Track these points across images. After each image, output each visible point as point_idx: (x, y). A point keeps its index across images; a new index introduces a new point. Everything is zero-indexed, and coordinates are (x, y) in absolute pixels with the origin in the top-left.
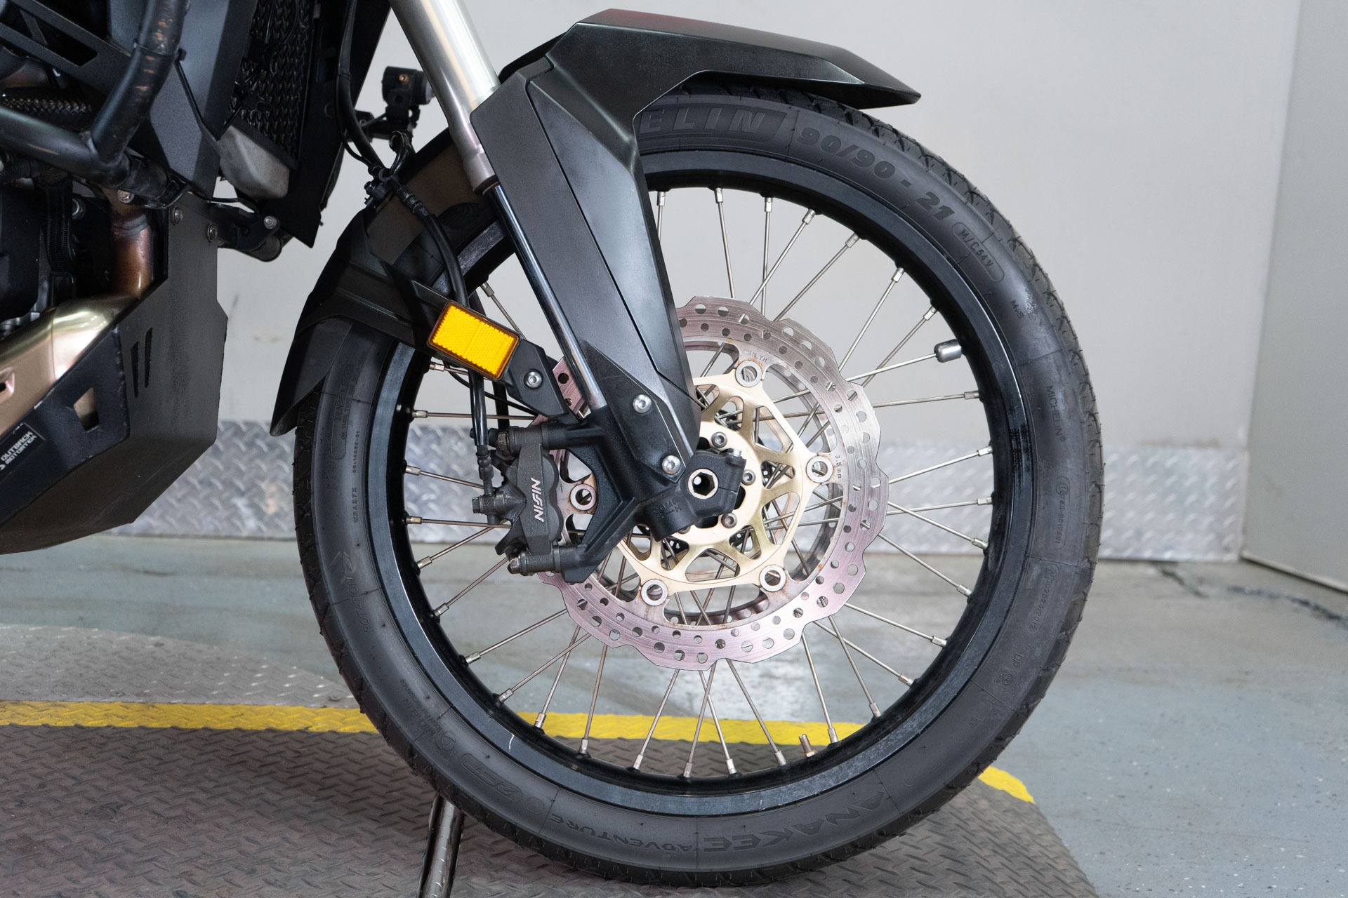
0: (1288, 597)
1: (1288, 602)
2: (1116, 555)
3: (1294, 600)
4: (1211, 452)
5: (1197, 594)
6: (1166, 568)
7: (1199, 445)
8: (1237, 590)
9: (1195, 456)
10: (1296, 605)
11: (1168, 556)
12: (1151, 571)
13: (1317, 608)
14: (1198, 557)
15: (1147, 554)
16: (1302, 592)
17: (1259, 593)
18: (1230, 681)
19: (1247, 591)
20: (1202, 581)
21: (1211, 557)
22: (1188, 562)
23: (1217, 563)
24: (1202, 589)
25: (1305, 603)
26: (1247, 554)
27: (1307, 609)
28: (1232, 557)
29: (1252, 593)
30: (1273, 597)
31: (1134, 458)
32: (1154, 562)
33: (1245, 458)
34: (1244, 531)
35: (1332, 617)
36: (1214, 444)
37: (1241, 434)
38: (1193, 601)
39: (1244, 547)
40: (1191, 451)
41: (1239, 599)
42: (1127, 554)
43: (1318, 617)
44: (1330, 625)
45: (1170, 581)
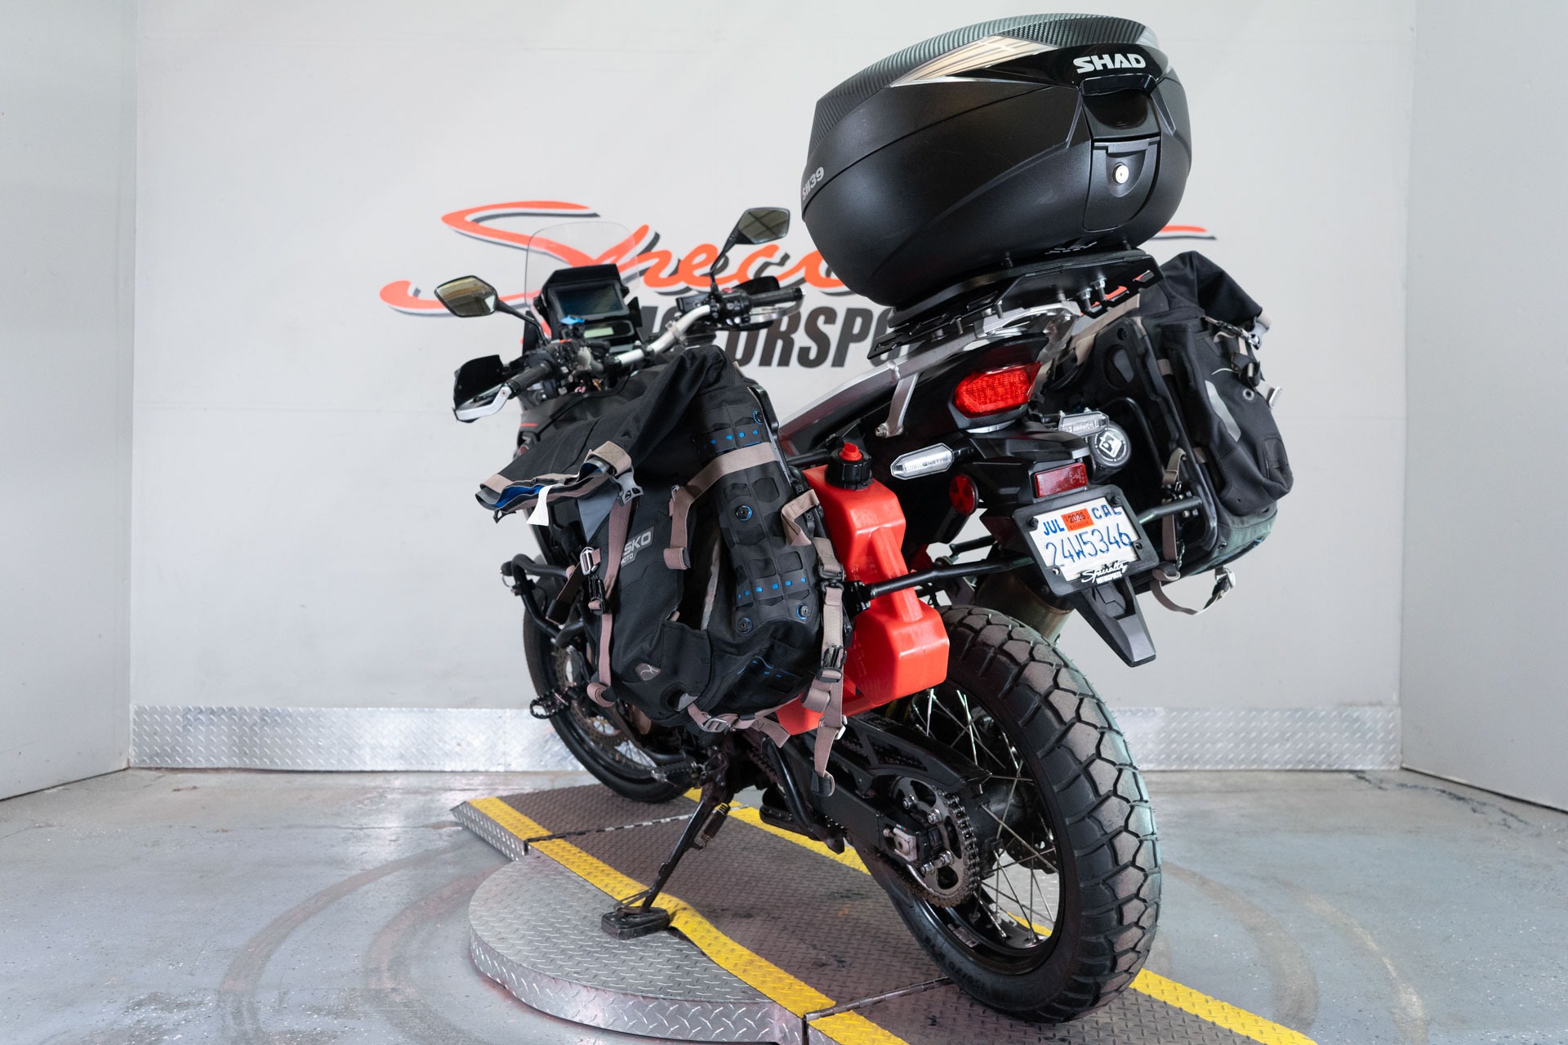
0: (1433, 788)
1: (1434, 791)
2: (1329, 768)
3: (1437, 790)
4: (1378, 708)
5: (1380, 788)
6: (1360, 775)
7: (1371, 704)
8: (1403, 785)
9: (1369, 711)
10: (1438, 793)
11: (1359, 768)
12: (1351, 777)
13: (1450, 794)
14: (1376, 768)
15: (1347, 767)
16: (1440, 785)
17: (1416, 787)
18: (1411, 832)
19: (1409, 785)
20: (1381, 781)
21: (1384, 767)
22: (1371, 770)
23: (1389, 771)
24: (1383, 785)
25: (1444, 792)
26: (1405, 765)
27: (1445, 795)
28: (1396, 767)
29: (1411, 787)
30: (1423, 789)
31: (1335, 713)
32: (1352, 772)
33: (1399, 711)
34: (1402, 752)
35: (1460, 799)
36: (1380, 704)
37: (1395, 697)
38: (1380, 792)
39: (1402, 762)
40: (1367, 708)
41: (1405, 790)
42: (1334, 768)
43: (1452, 799)
44: (1460, 803)
45: (1363, 782)
